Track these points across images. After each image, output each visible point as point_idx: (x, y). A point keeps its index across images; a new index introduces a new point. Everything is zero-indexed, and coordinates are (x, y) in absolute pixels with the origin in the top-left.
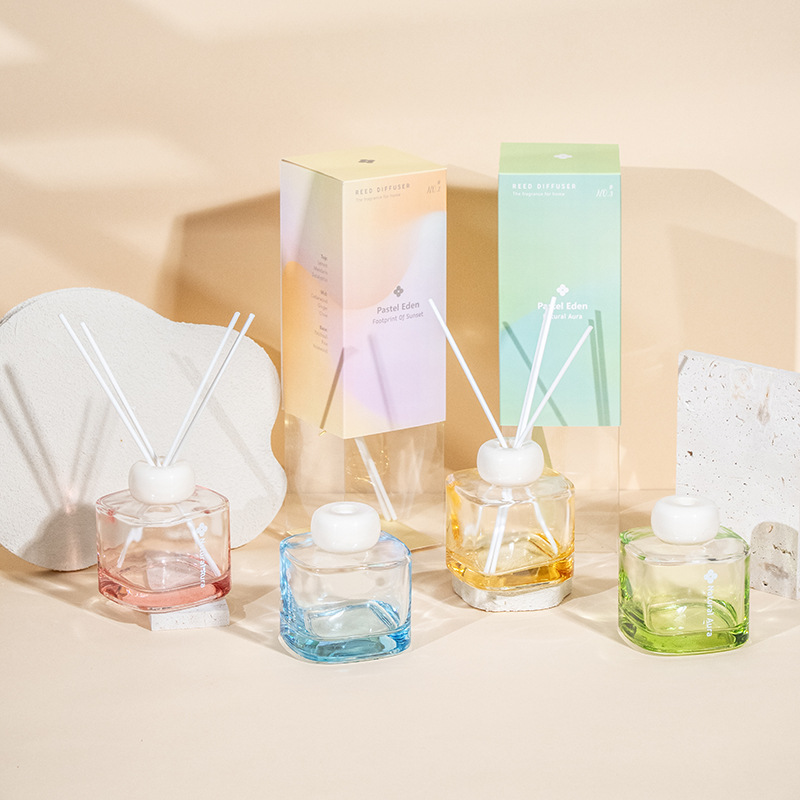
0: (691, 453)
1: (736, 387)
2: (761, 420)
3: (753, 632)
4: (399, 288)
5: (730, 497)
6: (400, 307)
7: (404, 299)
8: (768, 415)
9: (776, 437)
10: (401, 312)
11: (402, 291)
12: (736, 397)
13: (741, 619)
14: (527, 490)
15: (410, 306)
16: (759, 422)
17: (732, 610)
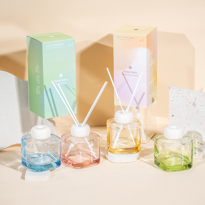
0: (173, 116)
1: (186, 97)
2: (194, 106)
3: (193, 164)
4: (130, 66)
5: (185, 128)
6: (131, 72)
7: (132, 70)
8: (196, 105)
9: (198, 111)
10: (131, 74)
11: (131, 68)
12: (186, 99)
13: (190, 161)
14: (128, 125)
15: (134, 72)
16: (193, 107)
17: (188, 158)
